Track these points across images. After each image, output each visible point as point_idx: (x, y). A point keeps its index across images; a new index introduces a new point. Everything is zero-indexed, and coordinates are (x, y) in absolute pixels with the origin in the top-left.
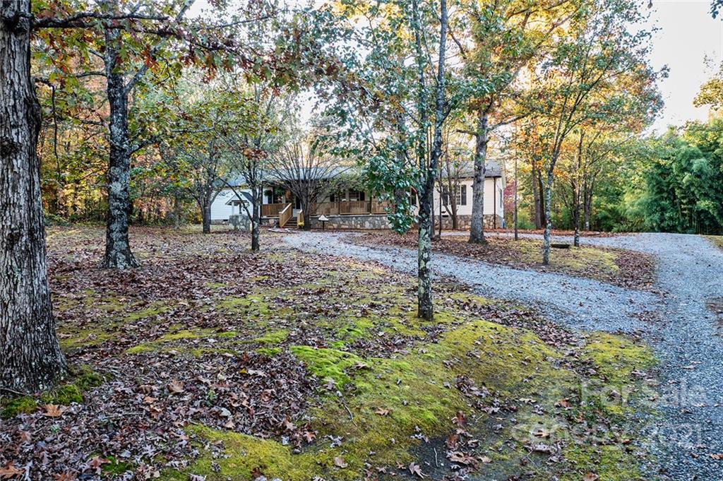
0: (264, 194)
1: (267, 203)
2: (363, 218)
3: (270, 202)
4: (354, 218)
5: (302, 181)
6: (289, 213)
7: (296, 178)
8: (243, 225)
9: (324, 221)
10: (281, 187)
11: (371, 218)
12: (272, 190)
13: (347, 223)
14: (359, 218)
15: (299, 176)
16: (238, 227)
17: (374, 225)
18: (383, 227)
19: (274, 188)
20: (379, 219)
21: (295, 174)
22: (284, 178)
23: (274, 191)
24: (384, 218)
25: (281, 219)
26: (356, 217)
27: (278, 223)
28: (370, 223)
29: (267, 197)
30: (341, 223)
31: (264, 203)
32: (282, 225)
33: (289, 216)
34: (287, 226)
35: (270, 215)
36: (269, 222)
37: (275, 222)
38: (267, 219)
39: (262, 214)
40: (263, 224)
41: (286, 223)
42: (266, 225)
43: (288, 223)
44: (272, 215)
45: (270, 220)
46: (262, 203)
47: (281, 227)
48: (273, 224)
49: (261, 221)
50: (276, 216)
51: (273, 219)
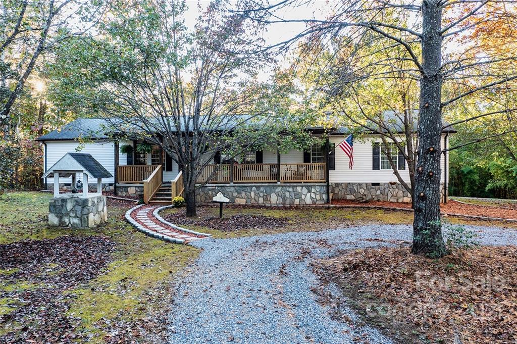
0: (120, 150)
1: (125, 164)
2: (268, 189)
3: (129, 162)
4: (254, 188)
5: (183, 133)
6: (159, 178)
7: (174, 129)
8: (76, 217)
9: (221, 203)
10: (145, 142)
11: (279, 189)
12: (132, 145)
13: (243, 194)
14: (262, 189)
15: (178, 126)
16: (66, 220)
17: (284, 198)
18: (297, 201)
19: (135, 142)
20: (291, 190)
21: (172, 124)
22: (153, 129)
23: (135, 147)
24: (299, 189)
25: (145, 189)
26: (258, 187)
27: (141, 197)
28: (278, 195)
29: (125, 155)
30: (235, 194)
31: (120, 164)
32: (147, 198)
33: (157, 183)
34: (155, 199)
35: (130, 182)
36: (128, 191)
37: (136, 191)
38: (125, 187)
39: (118, 179)
40: (120, 194)
41: (154, 196)
42: (124, 195)
43: (157, 195)
44: (132, 182)
45: (129, 189)
46: (118, 164)
47: (147, 203)
48: (134, 195)
49: (117, 189)
50: (138, 183)
51: (135, 188)
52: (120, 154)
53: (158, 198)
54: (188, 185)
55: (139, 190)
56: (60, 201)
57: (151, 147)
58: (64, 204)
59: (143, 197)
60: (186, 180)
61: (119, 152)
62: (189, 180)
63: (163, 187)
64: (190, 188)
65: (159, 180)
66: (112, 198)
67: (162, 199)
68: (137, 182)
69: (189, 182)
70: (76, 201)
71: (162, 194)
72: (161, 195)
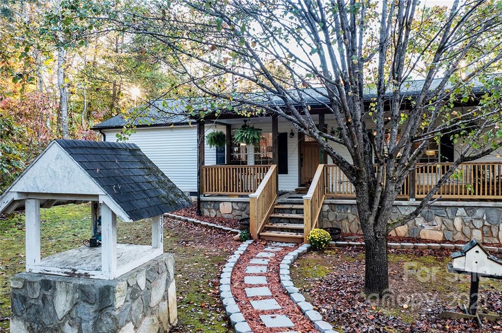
0: (206, 140)
1: (215, 163)
2: (493, 212)
3: (220, 160)
4: (461, 211)
6: (274, 190)
12: (225, 132)
13: (438, 221)
14: (479, 212)
25: (253, 212)
26: (469, 209)
27: (245, 224)
29: (214, 148)
31: (206, 164)
32: (256, 227)
33: (270, 197)
34: (270, 229)
35: (222, 193)
36: (219, 209)
37: (233, 209)
38: (215, 202)
39: (203, 188)
40: (206, 213)
41: (266, 222)
42: (213, 215)
43: (271, 219)
44: (225, 193)
45: (221, 204)
46: (203, 163)
47: (256, 237)
48: (231, 216)
49: (201, 204)
50: (235, 195)
51: (230, 204)
52: (207, 146)
53: (275, 225)
54: (372, 220)
55: (237, 208)
56: (37, 286)
57: (258, 135)
58: (48, 293)
59: (248, 225)
60: (366, 207)
61: (205, 143)
62: (376, 206)
63: (279, 204)
64: (378, 228)
65: (273, 192)
66: (193, 222)
67: (282, 230)
68: (234, 193)
69: (374, 214)
70: (82, 289)
71: (281, 218)
72: (280, 220)
